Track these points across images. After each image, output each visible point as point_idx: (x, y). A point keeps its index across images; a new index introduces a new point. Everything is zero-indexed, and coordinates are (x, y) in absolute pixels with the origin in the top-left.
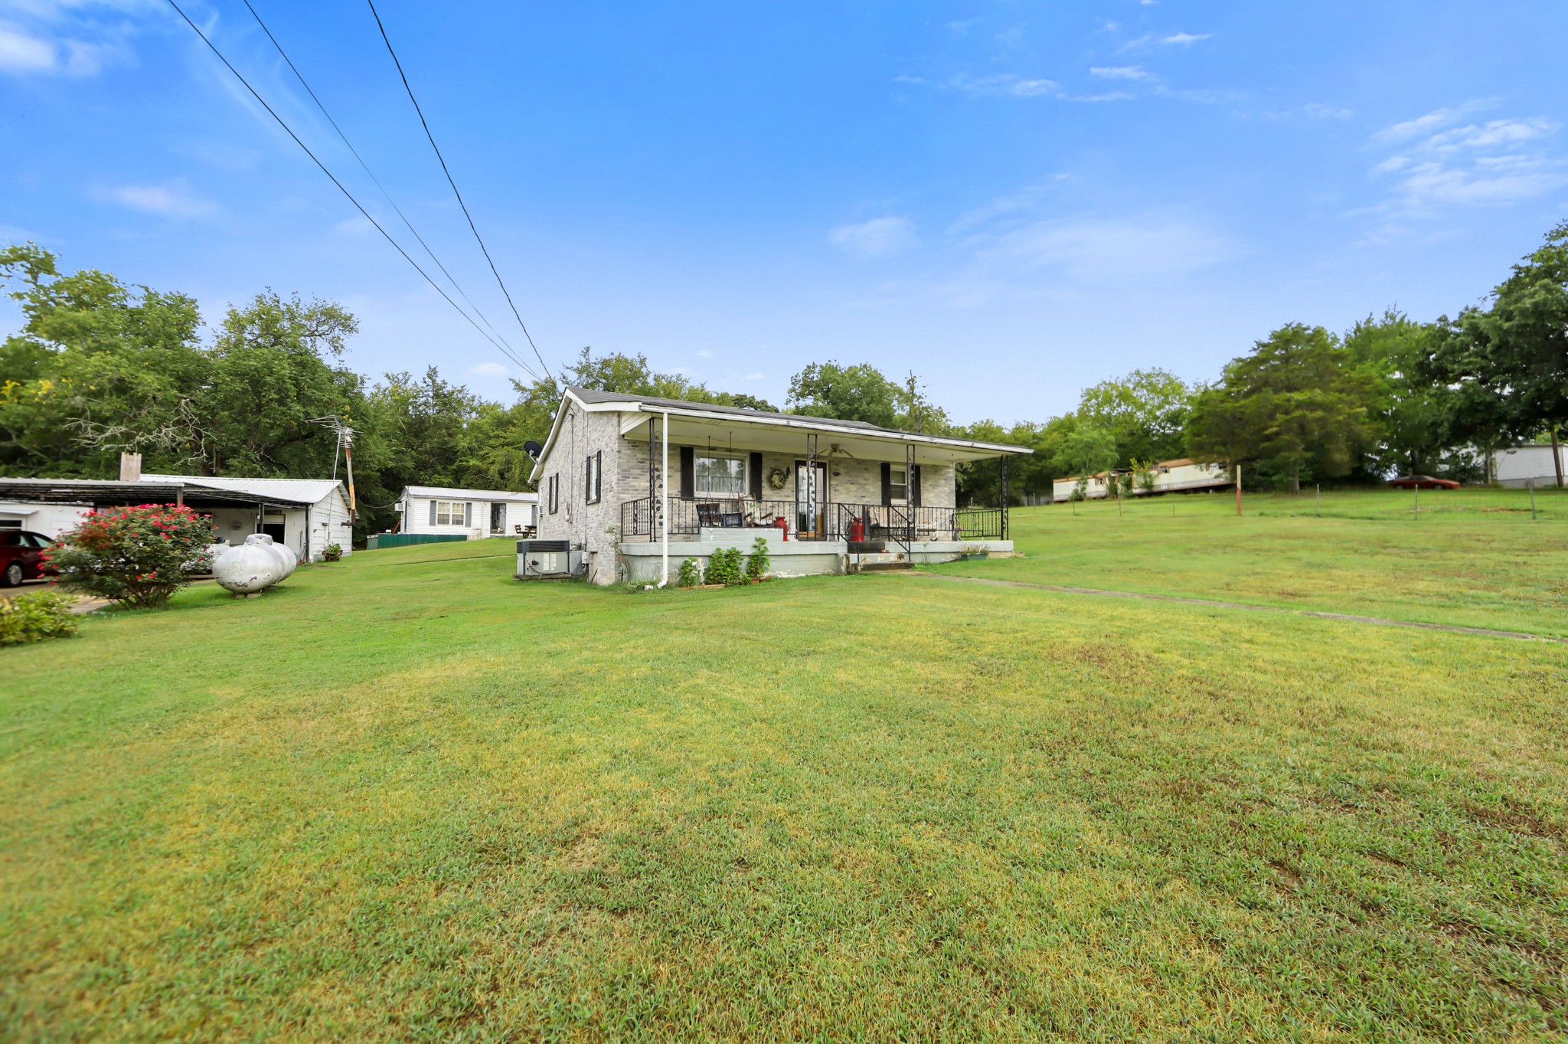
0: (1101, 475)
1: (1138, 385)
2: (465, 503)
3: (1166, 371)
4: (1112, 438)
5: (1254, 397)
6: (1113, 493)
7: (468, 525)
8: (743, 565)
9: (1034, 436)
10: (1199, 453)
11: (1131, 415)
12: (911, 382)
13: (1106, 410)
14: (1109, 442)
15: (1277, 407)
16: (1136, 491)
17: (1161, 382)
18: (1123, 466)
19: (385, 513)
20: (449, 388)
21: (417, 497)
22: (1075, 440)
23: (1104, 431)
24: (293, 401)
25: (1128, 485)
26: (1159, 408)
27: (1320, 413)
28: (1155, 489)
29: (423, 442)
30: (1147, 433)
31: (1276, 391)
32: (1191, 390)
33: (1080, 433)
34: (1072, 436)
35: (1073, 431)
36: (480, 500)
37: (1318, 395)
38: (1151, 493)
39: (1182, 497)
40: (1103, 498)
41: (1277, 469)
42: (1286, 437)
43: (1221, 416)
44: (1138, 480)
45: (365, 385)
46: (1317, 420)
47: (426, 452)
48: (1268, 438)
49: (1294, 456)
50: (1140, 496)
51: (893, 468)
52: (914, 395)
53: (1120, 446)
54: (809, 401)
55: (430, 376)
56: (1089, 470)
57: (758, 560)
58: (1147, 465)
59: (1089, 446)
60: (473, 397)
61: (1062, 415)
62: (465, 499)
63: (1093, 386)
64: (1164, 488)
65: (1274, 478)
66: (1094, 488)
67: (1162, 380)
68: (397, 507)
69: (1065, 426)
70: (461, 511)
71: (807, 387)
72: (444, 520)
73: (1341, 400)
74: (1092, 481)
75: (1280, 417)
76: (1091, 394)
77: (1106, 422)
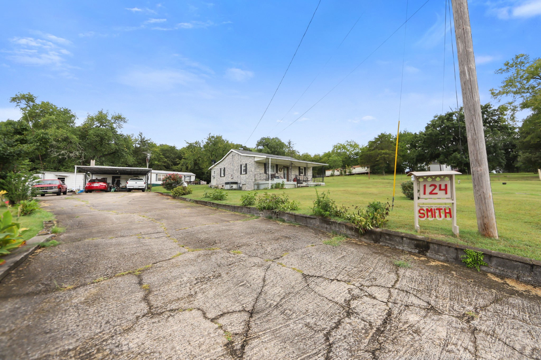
0: (338, 169)
1: (348, 145)
3: (354, 141)
4: (341, 159)
5: (374, 151)
6: (341, 174)
8: (280, 185)
9: (320, 158)
10: (362, 164)
11: (346, 152)
12: (289, 143)
13: (339, 151)
14: (340, 160)
15: (379, 154)
16: (347, 174)
17: (353, 144)
18: (344, 167)
21: (152, 173)
22: (331, 159)
23: (339, 157)
25: (345, 172)
26: (353, 151)
27: (388, 156)
28: (352, 173)
30: (350, 158)
31: (379, 150)
32: (361, 147)
33: (333, 158)
34: (330, 158)
35: (330, 157)
37: (387, 151)
38: (351, 174)
39: (359, 175)
40: (339, 176)
41: (380, 169)
42: (381, 161)
43: (367, 155)
44: (348, 171)
46: (387, 157)
48: (377, 161)
49: (383, 166)
50: (348, 175)
51: (301, 168)
52: (290, 147)
53: (343, 161)
54: (261, 147)
56: (335, 168)
57: (283, 185)
58: (350, 167)
59: (335, 161)
61: (327, 152)
62: (166, 174)
63: (336, 144)
64: (354, 173)
65: (379, 171)
66: (337, 173)
67: (354, 143)
69: (328, 155)
71: (259, 144)
72: (159, 180)
73: (392, 153)
74: (336, 171)
75: (380, 156)
76: (335, 147)
77: (339, 154)
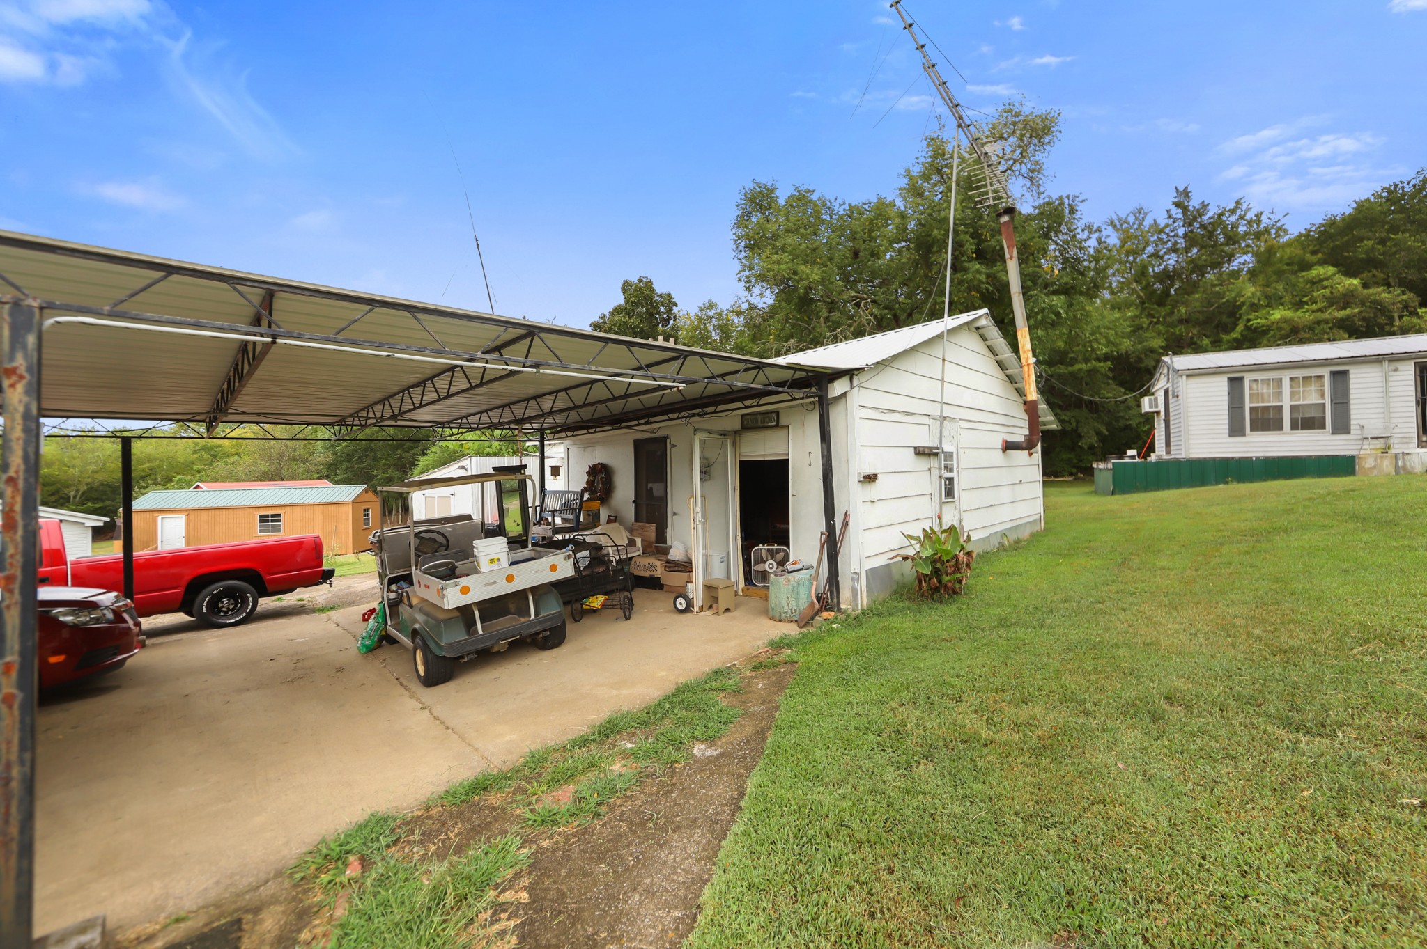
2: (1327, 372)
7: (1341, 428)
19: (1122, 423)
20: (1212, 212)
21: (1193, 374)
24: (971, 259)
29: (1174, 307)
36: (1377, 359)
45: (1077, 215)
47: (1181, 321)
55: (1178, 205)
60: (1259, 215)
62: (1327, 362)
68: (1146, 404)
70: (1316, 396)
72: (1267, 420)
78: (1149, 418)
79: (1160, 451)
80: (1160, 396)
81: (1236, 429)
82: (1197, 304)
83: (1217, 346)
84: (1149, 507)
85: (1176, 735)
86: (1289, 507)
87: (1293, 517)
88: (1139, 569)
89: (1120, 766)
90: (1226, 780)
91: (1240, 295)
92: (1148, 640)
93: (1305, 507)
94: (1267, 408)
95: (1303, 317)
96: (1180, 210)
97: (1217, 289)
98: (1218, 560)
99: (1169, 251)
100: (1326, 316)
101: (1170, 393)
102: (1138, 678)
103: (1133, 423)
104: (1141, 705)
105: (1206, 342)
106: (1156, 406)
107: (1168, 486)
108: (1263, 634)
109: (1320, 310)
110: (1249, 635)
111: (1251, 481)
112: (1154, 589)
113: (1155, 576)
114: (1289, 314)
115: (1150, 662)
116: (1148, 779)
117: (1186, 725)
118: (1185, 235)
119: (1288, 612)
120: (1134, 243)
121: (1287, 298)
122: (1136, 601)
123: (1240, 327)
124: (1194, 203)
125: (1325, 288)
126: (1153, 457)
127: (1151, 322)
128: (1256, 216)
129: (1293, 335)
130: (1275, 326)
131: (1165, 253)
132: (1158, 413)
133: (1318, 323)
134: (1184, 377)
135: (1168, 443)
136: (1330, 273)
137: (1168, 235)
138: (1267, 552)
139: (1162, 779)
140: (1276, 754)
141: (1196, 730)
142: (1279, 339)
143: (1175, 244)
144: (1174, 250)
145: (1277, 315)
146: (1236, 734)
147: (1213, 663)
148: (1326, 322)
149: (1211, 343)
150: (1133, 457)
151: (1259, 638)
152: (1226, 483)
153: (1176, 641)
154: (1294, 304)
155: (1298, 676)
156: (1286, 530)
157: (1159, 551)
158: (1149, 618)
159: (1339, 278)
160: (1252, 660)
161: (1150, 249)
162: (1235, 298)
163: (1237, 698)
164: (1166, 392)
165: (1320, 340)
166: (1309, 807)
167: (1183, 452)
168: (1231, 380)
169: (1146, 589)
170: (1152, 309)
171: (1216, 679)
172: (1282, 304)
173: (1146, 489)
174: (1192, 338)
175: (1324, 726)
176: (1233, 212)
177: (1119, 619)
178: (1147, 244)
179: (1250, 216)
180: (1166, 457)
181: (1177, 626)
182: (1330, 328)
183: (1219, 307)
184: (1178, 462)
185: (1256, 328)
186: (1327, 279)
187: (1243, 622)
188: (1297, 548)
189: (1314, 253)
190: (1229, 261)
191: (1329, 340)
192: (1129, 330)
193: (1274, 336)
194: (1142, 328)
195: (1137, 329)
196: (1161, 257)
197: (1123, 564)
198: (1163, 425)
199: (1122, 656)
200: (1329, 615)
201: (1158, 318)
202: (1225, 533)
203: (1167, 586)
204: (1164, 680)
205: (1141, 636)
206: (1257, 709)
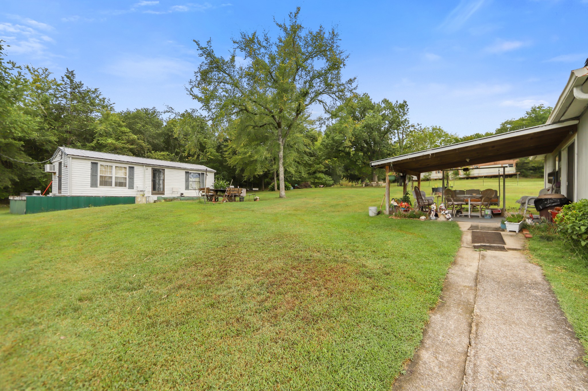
2: (127, 166)
7: (131, 187)
20: (84, 88)
21: (75, 157)
28: (471, 176)
29: (63, 124)
36: (142, 165)
47: (67, 132)
55: (68, 77)
60: (104, 99)
62: (127, 163)
68: (48, 168)
70: (124, 174)
72: (106, 182)
78: (49, 176)
79: (55, 191)
80: (56, 165)
81: (94, 184)
82: (76, 126)
83: (84, 147)
84: (51, 219)
85: (88, 312)
86: (116, 215)
87: (118, 219)
88: (51, 249)
89: (62, 338)
90: (111, 318)
91: (95, 128)
92: (65, 279)
93: (122, 215)
94: (105, 177)
95: (119, 144)
96: (68, 80)
97: (85, 122)
98: (91, 239)
99: (61, 96)
100: (126, 146)
101: (63, 164)
102: (63, 297)
103: (37, 176)
104: (67, 308)
105: (79, 144)
106: (54, 169)
107: (60, 209)
108: (115, 263)
109: (124, 143)
110: (109, 264)
111: (100, 206)
112: (62, 256)
113: (61, 250)
114: (114, 142)
115: (68, 288)
116: (79, 336)
117: (91, 306)
118: (71, 93)
119: (122, 252)
120: (41, 84)
121: (113, 136)
122: (53, 264)
123: (95, 142)
124: (77, 80)
125: (126, 136)
126: (51, 195)
127: (50, 128)
128: (103, 99)
129: (115, 150)
130: (108, 145)
131: (60, 97)
132: (55, 173)
133: (124, 148)
134: (71, 158)
135: (60, 188)
136: (128, 131)
137: (62, 89)
138: (110, 233)
139: (85, 332)
140: (127, 301)
141: (96, 306)
142: (110, 151)
143: (65, 95)
144: (64, 97)
145: (110, 141)
146: (111, 301)
147: (98, 279)
148: (126, 148)
149: (81, 145)
150: (38, 194)
151: (114, 264)
152: (89, 207)
153: (79, 275)
154: (116, 139)
155: (129, 273)
156: (116, 224)
157: (61, 239)
158: (63, 270)
159: (130, 134)
160: (113, 273)
161: (51, 91)
162: (93, 129)
163: (110, 288)
164: (60, 164)
165: (124, 155)
166: (140, 312)
167: (68, 193)
168: (92, 163)
169: (58, 257)
170: (52, 122)
171: (100, 284)
172: (111, 137)
173: (47, 210)
174: (72, 141)
175: (140, 286)
176: (94, 92)
177: (45, 274)
178: (50, 88)
179: (100, 97)
180: (58, 195)
181: (78, 269)
182: (127, 151)
183: (85, 130)
184: (66, 198)
185: (101, 144)
186: (127, 133)
187: (106, 260)
188: (121, 230)
189: (123, 122)
190: (91, 113)
191: (127, 155)
192: (37, 128)
193: (108, 149)
194: (44, 129)
195: (42, 129)
196: (57, 98)
197: (41, 248)
198: (58, 179)
199: (51, 290)
200: (135, 251)
201: (55, 127)
202: (93, 227)
203: (69, 254)
204: (77, 293)
205: (60, 278)
206: (118, 289)
